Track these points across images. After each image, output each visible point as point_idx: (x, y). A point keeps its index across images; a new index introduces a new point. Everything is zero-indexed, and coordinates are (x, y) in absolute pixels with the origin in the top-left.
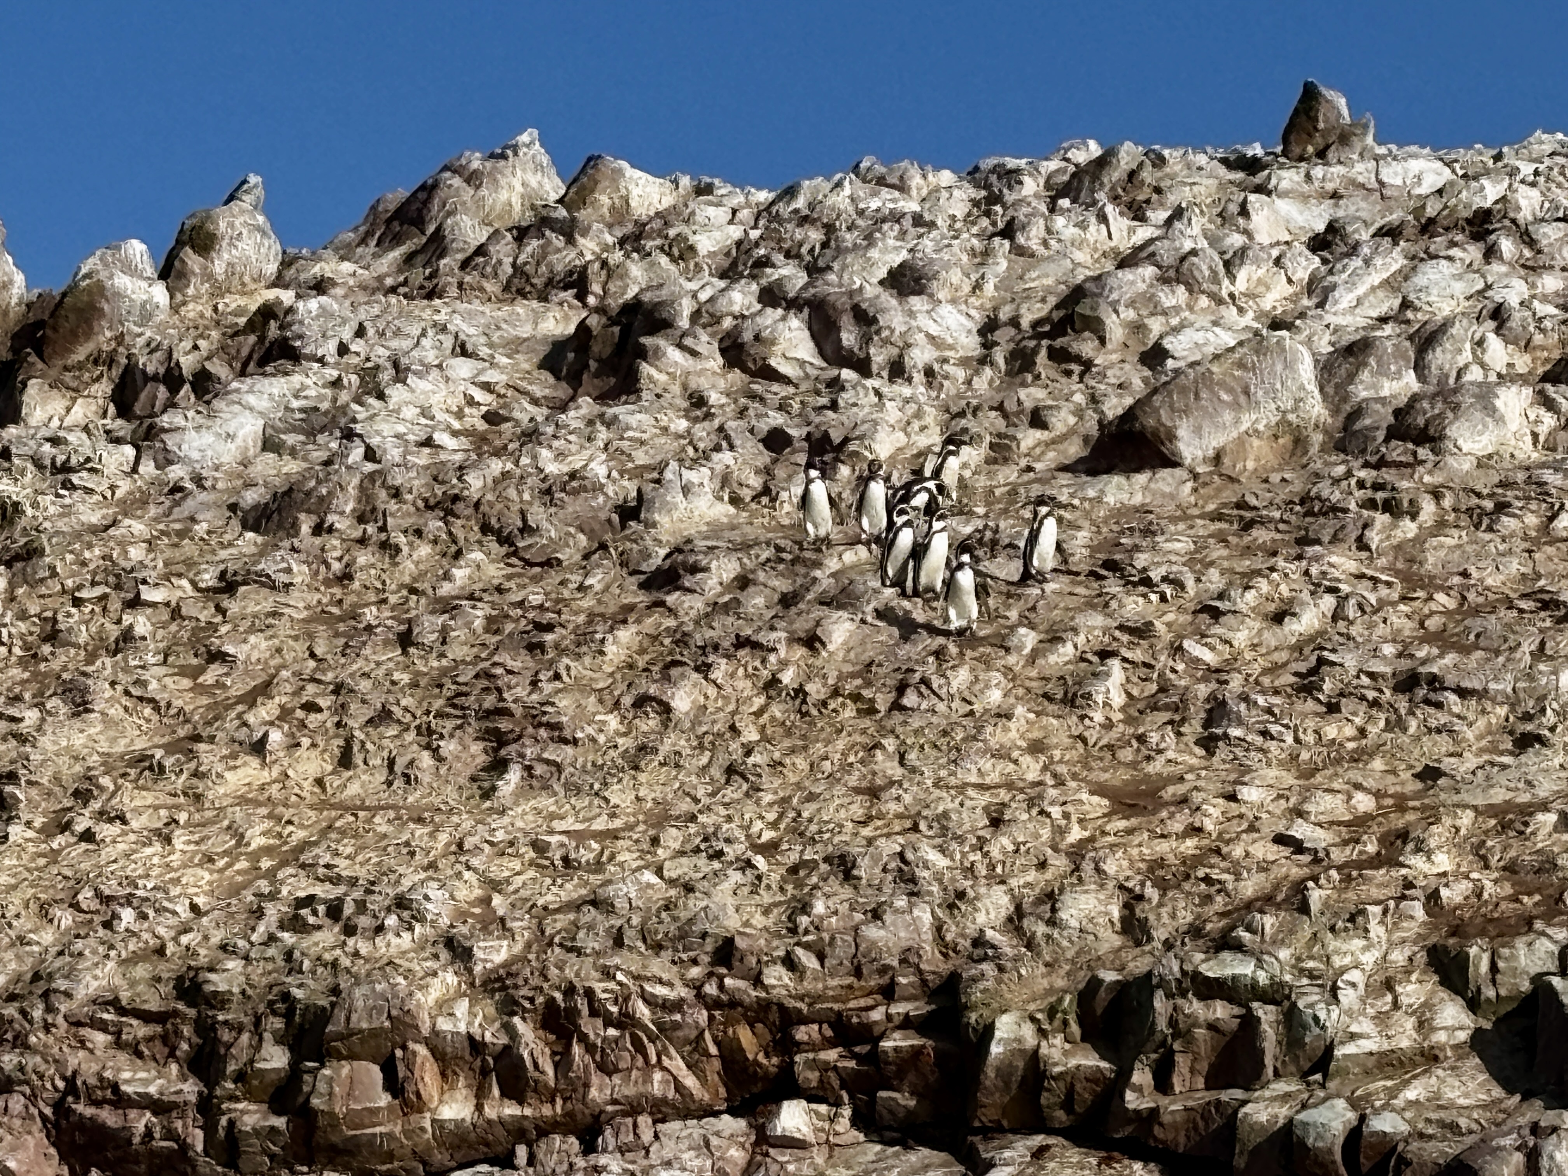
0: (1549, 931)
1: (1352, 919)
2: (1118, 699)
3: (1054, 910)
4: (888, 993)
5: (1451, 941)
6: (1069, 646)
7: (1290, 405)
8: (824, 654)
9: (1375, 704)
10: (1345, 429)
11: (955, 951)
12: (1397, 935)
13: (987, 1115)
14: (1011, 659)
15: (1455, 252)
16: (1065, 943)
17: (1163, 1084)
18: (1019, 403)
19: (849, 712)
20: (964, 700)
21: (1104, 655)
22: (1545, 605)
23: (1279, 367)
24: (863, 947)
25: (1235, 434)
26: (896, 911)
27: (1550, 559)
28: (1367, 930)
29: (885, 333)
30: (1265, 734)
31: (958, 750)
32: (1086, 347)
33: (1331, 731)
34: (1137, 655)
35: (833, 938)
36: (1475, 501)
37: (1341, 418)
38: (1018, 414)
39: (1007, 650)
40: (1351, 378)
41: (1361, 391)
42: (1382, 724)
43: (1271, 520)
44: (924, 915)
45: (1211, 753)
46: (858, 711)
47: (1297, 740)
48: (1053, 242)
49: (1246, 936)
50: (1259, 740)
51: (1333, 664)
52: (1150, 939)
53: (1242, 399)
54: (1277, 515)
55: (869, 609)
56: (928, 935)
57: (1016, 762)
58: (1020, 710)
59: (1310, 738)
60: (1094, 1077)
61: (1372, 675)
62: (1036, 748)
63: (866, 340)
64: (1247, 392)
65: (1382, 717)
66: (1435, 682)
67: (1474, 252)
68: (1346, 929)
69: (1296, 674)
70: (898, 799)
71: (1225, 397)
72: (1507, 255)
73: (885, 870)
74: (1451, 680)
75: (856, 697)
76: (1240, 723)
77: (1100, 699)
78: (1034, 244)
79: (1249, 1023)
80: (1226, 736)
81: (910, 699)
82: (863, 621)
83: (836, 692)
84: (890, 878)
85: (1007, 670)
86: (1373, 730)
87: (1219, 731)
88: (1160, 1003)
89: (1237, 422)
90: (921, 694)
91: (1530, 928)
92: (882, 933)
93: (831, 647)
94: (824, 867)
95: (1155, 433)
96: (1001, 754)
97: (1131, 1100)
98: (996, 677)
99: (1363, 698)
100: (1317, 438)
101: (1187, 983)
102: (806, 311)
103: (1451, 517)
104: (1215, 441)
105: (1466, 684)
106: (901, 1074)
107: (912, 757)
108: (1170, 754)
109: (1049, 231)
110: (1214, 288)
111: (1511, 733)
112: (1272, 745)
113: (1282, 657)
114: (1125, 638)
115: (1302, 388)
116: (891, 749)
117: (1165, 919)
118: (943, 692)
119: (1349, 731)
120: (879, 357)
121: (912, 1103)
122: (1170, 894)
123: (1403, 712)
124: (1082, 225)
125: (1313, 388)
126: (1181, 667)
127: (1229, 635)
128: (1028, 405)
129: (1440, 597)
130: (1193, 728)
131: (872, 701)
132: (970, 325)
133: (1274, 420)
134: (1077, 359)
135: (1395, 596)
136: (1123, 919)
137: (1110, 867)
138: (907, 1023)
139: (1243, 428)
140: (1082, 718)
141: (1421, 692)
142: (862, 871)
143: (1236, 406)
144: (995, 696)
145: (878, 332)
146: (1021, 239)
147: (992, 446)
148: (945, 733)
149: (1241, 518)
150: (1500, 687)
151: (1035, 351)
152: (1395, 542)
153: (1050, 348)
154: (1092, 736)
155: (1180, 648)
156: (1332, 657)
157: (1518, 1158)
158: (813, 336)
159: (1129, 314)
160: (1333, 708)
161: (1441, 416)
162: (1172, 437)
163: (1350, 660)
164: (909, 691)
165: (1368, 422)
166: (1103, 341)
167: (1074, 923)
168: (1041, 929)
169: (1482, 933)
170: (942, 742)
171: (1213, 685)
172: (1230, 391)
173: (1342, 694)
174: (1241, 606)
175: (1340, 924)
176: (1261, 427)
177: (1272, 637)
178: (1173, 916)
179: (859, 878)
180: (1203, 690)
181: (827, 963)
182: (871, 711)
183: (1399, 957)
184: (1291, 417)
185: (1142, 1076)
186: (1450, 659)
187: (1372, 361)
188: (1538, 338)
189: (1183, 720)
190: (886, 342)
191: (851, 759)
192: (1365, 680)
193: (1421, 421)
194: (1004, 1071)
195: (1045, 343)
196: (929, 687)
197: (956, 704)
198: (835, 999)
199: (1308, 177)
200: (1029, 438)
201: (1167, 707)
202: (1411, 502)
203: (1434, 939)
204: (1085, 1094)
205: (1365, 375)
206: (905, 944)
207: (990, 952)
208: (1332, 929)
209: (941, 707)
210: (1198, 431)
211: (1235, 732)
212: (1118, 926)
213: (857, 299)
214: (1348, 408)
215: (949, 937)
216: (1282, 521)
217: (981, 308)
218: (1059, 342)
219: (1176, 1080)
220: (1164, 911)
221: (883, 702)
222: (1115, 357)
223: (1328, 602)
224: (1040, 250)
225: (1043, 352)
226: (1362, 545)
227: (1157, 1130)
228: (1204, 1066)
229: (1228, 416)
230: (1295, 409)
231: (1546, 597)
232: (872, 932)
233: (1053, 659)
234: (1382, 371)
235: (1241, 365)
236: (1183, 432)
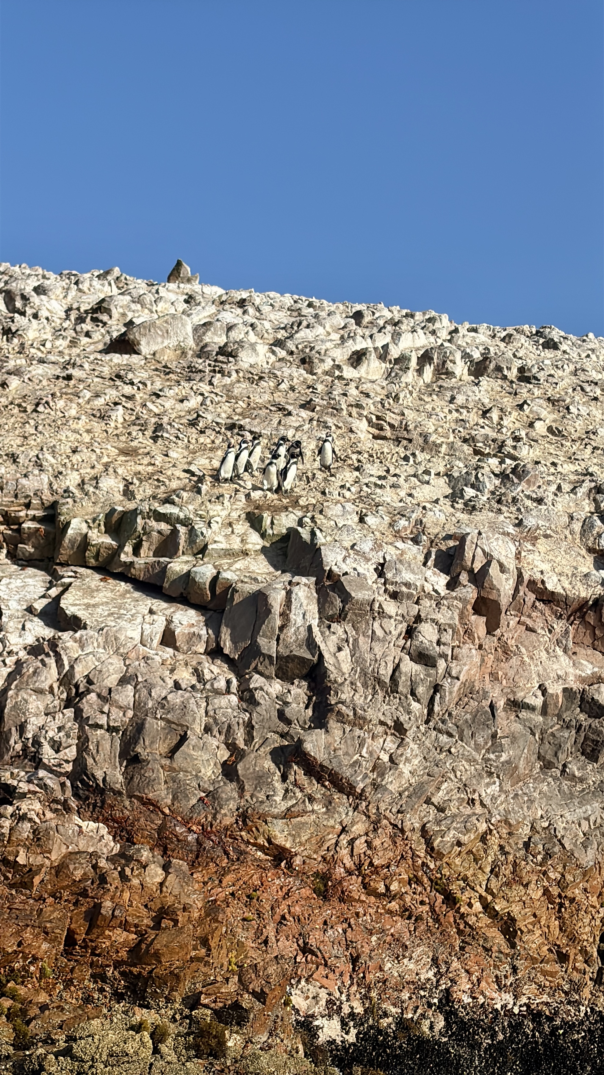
0: (294, 511)
1: (218, 498)
2: (121, 420)
3: (97, 483)
4: (28, 506)
5: (256, 511)
6: (103, 399)
7: (182, 340)
8: (7, 390)
9: (219, 432)
10: (200, 351)
11: (56, 493)
12: (234, 507)
13: (62, 558)
14: (80, 401)
15: (232, 310)
16: (101, 496)
17: (136, 552)
18: (82, 328)
19: (16, 410)
20: (62, 412)
21: (116, 404)
22: (280, 410)
23: (180, 325)
24: (20, 487)
25: (161, 347)
26: (34, 475)
27: (279, 397)
28: (223, 503)
29: (32, 304)
30: (177, 437)
31: (59, 428)
32: (105, 318)
33: (201, 440)
34: (129, 405)
35: (7, 482)
36: (251, 376)
37: (199, 348)
38: (81, 332)
39: (79, 397)
40: (204, 334)
41: (207, 339)
42: (221, 440)
43: (176, 372)
44: (45, 478)
45: (155, 442)
46: (20, 411)
47: (189, 441)
48: (92, 289)
49: (176, 499)
50: (174, 439)
51: (203, 417)
52: (135, 498)
53: (165, 335)
54: (179, 371)
55: (26, 377)
56: (46, 486)
57: (81, 435)
58: (83, 417)
59: (193, 441)
60: (109, 548)
61: (217, 423)
62: (88, 431)
63: (25, 305)
64: (167, 332)
65: (221, 437)
66: (241, 427)
67: (239, 311)
68: (215, 502)
69: (188, 420)
70: (35, 440)
71: (160, 333)
72: (250, 314)
73: (30, 461)
74: (247, 427)
75: (19, 406)
76: (167, 432)
77: (114, 418)
78: (85, 289)
79: (175, 532)
80: (162, 436)
81: (41, 408)
82: (23, 381)
83: (12, 403)
84: (32, 464)
85: (79, 404)
86: (217, 442)
87: (160, 434)
88: (139, 519)
89: (163, 342)
90: (45, 407)
91: (287, 510)
92: (28, 482)
93: (10, 388)
94: (5, 458)
95: (133, 342)
96: (75, 431)
97: (123, 558)
98: (74, 406)
99: (214, 430)
100: (191, 352)
101: (151, 514)
102: (3, 294)
103: (242, 380)
104: (154, 348)
105: (252, 429)
106: (29, 539)
107: (40, 428)
108: (140, 440)
109: (91, 285)
110: (150, 307)
111: (269, 449)
112: (180, 442)
113: (183, 414)
114: (124, 399)
115: (187, 334)
116: (32, 424)
117: (141, 492)
118: (54, 408)
119: (208, 441)
120: (29, 311)
121: (32, 550)
122: (144, 483)
123: (229, 437)
124: (103, 285)
125: (191, 335)
126: (145, 412)
127: (163, 403)
128: (85, 330)
129: (240, 402)
130: (149, 433)
131: (26, 408)
132: (61, 308)
133: (175, 344)
134: (101, 321)
135: (224, 400)
136: (124, 491)
137: (120, 471)
138: (34, 519)
139: (164, 345)
140: (106, 424)
141: (236, 431)
142: (21, 460)
143: (163, 336)
144: (73, 412)
145: (29, 303)
146: (80, 286)
147: (70, 341)
148: (54, 421)
149: (165, 371)
150: (266, 432)
151: (86, 317)
152: (223, 384)
153: (92, 317)
154: (110, 431)
155: (145, 405)
156: (203, 415)
157: (283, 593)
158: (5, 303)
159: (121, 310)
160: (202, 432)
161: (237, 349)
162: (139, 344)
163: (210, 417)
164: (40, 406)
165: (209, 349)
166: (111, 317)
167: (105, 489)
168: (91, 489)
169: (268, 510)
170: (53, 424)
171: (157, 419)
172: (161, 330)
173: (206, 428)
174: (168, 395)
175: (213, 499)
176: (171, 346)
177: (179, 406)
178: (144, 491)
179: (19, 463)
180: (153, 420)
181: (4, 491)
182: (25, 411)
183: (235, 515)
184: (182, 344)
185: (128, 548)
186: (248, 420)
187: (212, 329)
188: (266, 335)
189: (145, 429)
190: (31, 307)
191: (16, 426)
192: (214, 424)
193: (230, 350)
194: (72, 542)
195: (90, 315)
196: (48, 405)
197: (58, 413)
198: (6, 506)
199: (179, 287)
200: (84, 340)
201: (139, 425)
202: (228, 372)
203: (249, 510)
204: (104, 553)
205: (209, 334)
206: (37, 488)
207: (71, 495)
208: (210, 501)
209: (52, 413)
210: (148, 343)
211: (165, 435)
212: (122, 493)
213: (23, 292)
214: (202, 344)
215: (55, 488)
216: (181, 373)
217: (66, 304)
218: (95, 316)
219: (142, 552)
220: (140, 489)
221: (30, 408)
222: (115, 323)
223: (200, 398)
224: (87, 291)
225: (89, 318)
226: (211, 383)
227: (132, 570)
228: (154, 547)
229: (160, 340)
230: (183, 342)
231: (281, 407)
232: (24, 481)
233: (96, 402)
234: (215, 333)
235: (166, 322)
236: (143, 342)
